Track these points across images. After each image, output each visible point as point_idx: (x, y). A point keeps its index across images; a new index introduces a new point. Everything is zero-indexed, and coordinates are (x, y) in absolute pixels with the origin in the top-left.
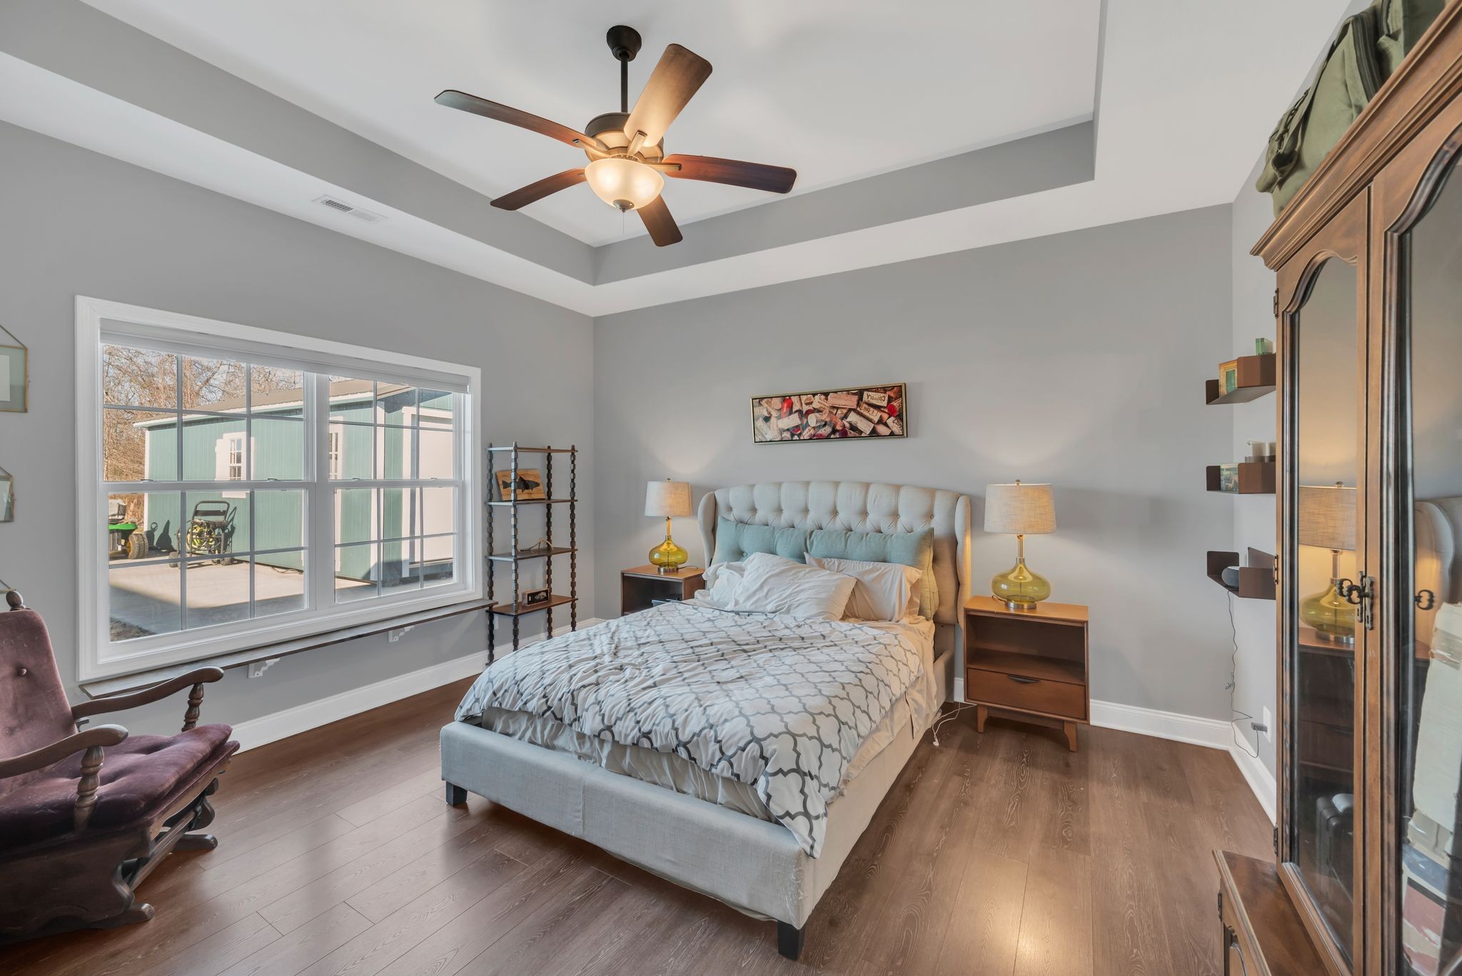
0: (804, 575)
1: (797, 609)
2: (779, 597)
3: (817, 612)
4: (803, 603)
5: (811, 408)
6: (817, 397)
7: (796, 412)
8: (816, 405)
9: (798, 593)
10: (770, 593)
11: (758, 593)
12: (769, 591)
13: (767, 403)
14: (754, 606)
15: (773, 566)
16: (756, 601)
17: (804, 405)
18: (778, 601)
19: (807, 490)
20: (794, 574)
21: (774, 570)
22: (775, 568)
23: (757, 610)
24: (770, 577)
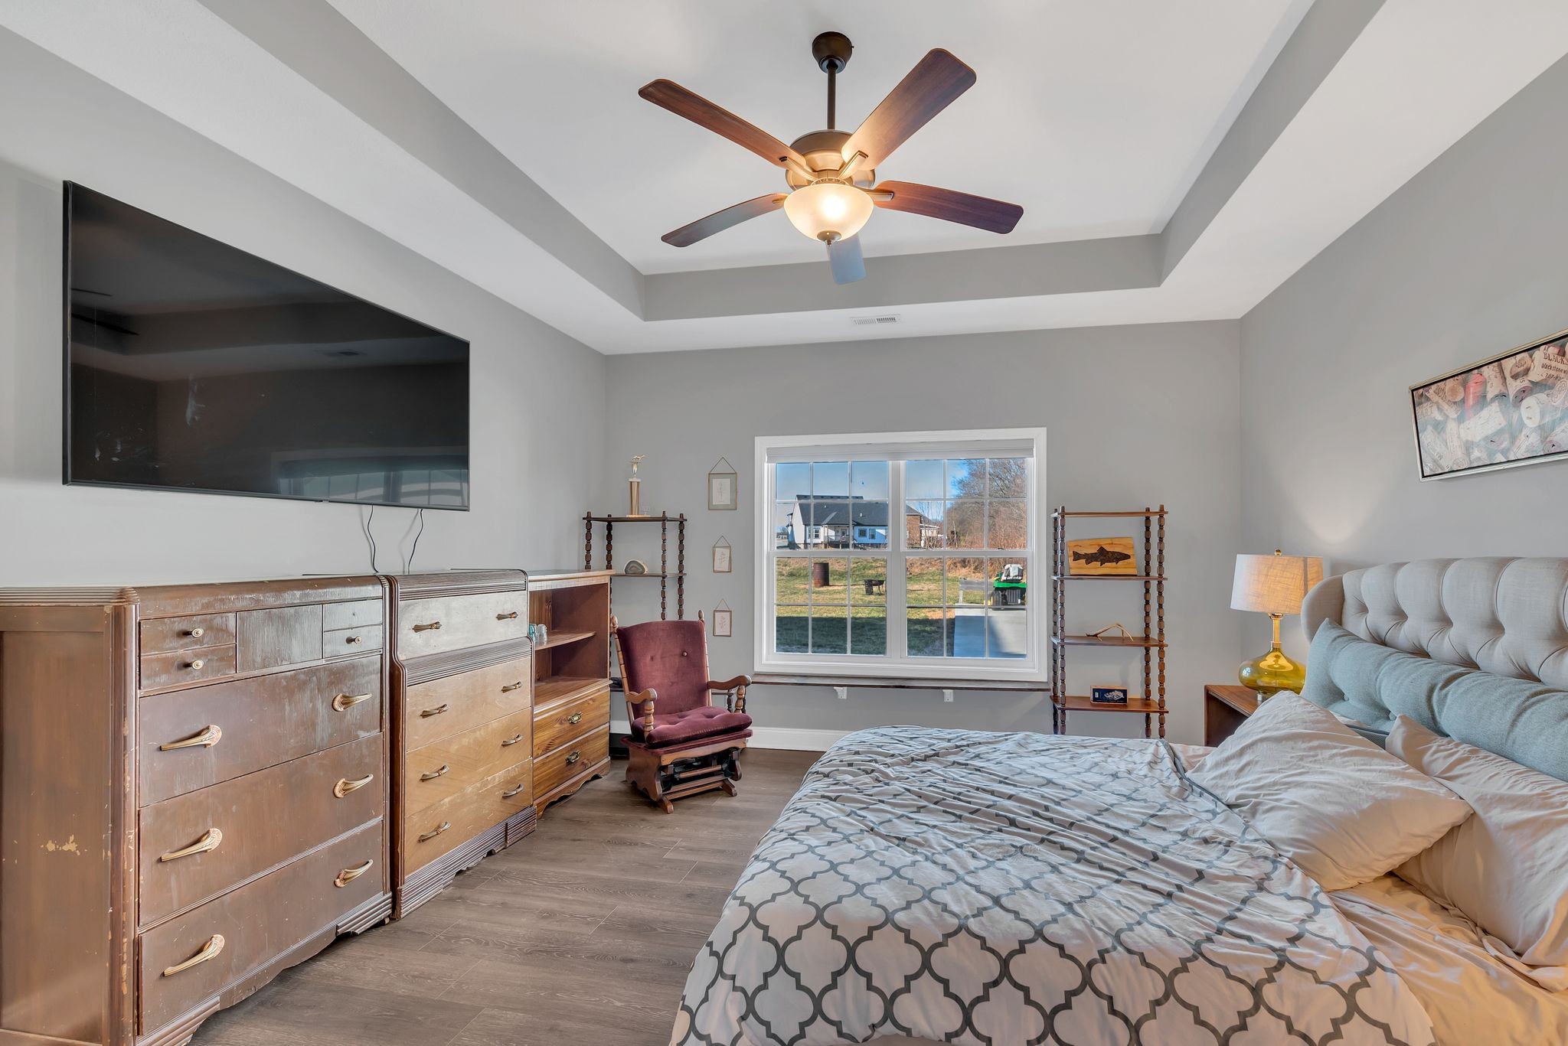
0: (1333, 756)
1: (1266, 815)
2: (1254, 781)
3: (1291, 836)
4: (1281, 808)
5: (1526, 383)
6: (1538, 354)
7: (1493, 400)
8: (1536, 375)
9: (1288, 785)
10: (1246, 771)
11: (1232, 762)
12: (1248, 764)
13: (1437, 393)
14: (1214, 782)
15: (1284, 721)
16: (1221, 776)
17: (1509, 380)
18: (1247, 789)
19: (1496, 579)
20: (1311, 749)
21: (1277, 730)
22: (1282, 726)
23: (1211, 791)
24: (1262, 740)
